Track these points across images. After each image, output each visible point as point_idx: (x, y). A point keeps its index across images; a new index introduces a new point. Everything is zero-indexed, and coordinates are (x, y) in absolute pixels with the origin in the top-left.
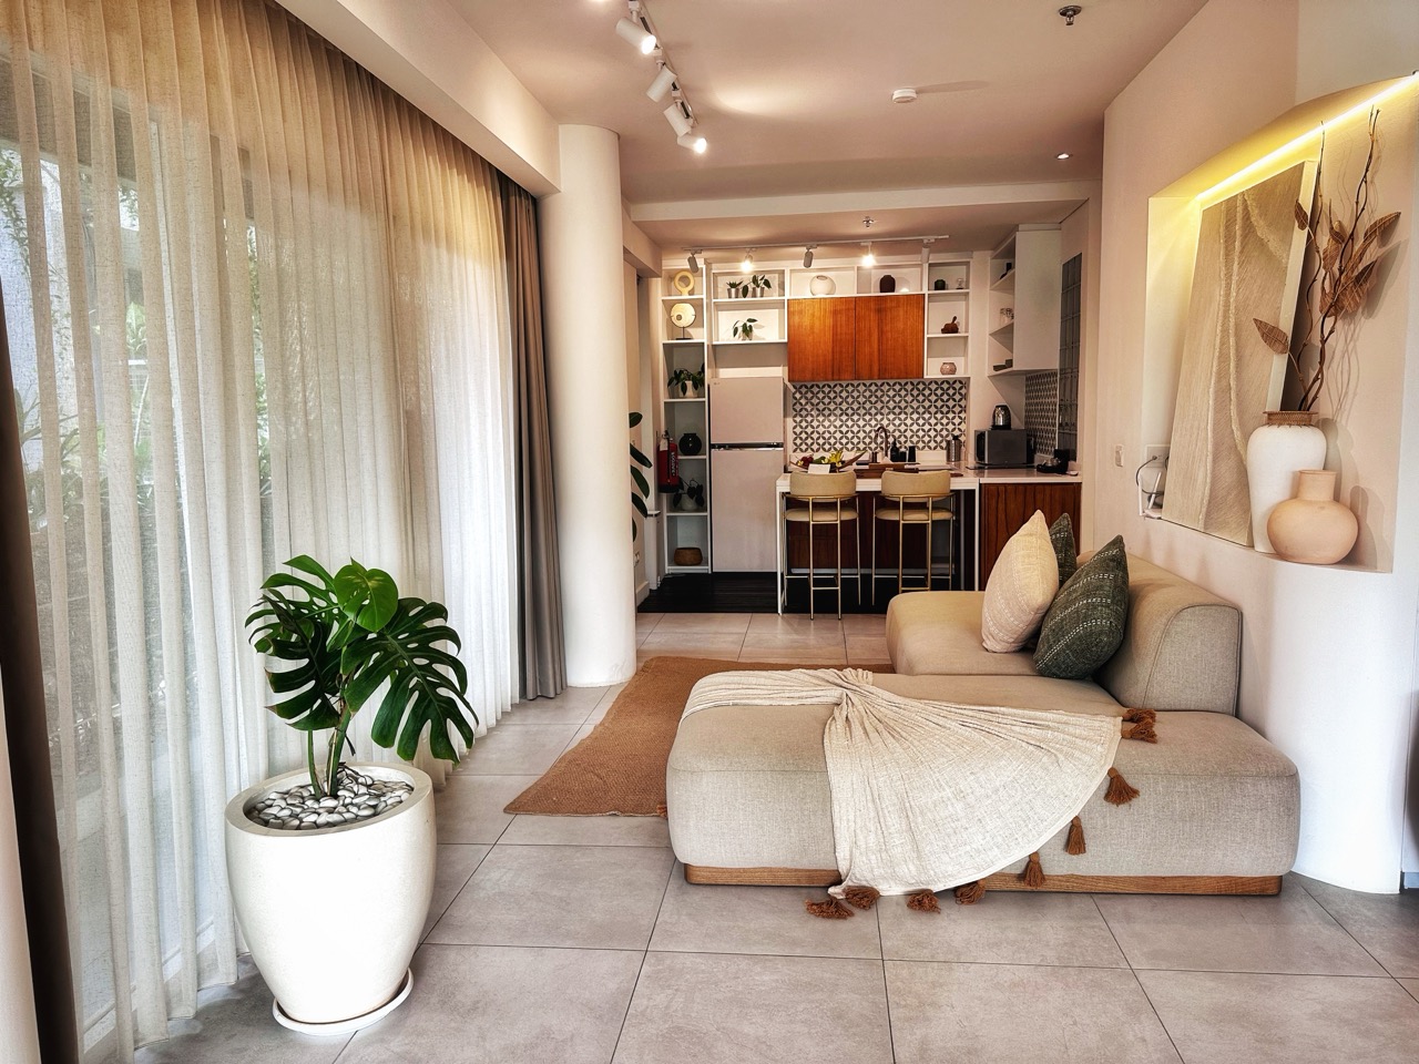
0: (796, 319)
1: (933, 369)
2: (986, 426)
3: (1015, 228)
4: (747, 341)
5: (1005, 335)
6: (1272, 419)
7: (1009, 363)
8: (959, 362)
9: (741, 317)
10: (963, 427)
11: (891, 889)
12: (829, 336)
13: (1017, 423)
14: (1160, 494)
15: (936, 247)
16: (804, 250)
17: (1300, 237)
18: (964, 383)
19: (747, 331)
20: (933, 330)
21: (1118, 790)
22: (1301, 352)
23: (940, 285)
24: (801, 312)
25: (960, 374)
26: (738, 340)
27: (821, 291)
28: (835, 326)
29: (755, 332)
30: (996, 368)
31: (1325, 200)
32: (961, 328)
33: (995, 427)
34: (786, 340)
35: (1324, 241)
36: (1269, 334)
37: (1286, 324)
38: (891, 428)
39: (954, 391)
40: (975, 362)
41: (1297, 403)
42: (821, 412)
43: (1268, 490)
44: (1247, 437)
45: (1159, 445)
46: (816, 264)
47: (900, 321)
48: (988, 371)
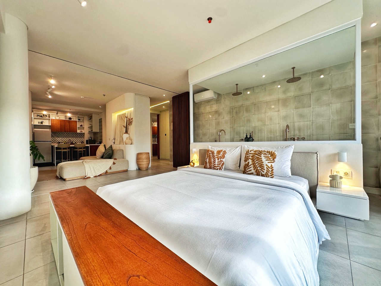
0: (53, 122)
1: (78, 131)
2: (88, 139)
3: (92, 114)
4: (42, 125)
5: (91, 127)
6: (125, 133)
7: (92, 131)
8: (83, 131)
9: (40, 121)
10: (84, 140)
11: (92, 177)
12: (59, 125)
13: (92, 139)
14: (115, 142)
15: (80, 115)
16: (56, 112)
17: (126, 119)
18: (84, 134)
19: (42, 123)
20: (78, 126)
21: (114, 163)
22: (126, 128)
23: (79, 120)
24: (54, 121)
25: (83, 132)
26: (40, 124)
27: (57, 118)
28: (61, 124)
29: (43, 123)
30: (89, 132)
31: (128, 116)
32: (83, 126)
33: (89, 139)
34: (51, 125)
35: (128, 119)
36: (124, 126)
37: (125, 126)
38: (71, 140)
39: (82, 135)
40: (86, 131)
41: (126, 132)
42: (57, 137)
43: (125, 139)
44: (123, 135)
45: (114, 138)
46: (58, 114)
47: (73, 124)
48: (88, 132)
